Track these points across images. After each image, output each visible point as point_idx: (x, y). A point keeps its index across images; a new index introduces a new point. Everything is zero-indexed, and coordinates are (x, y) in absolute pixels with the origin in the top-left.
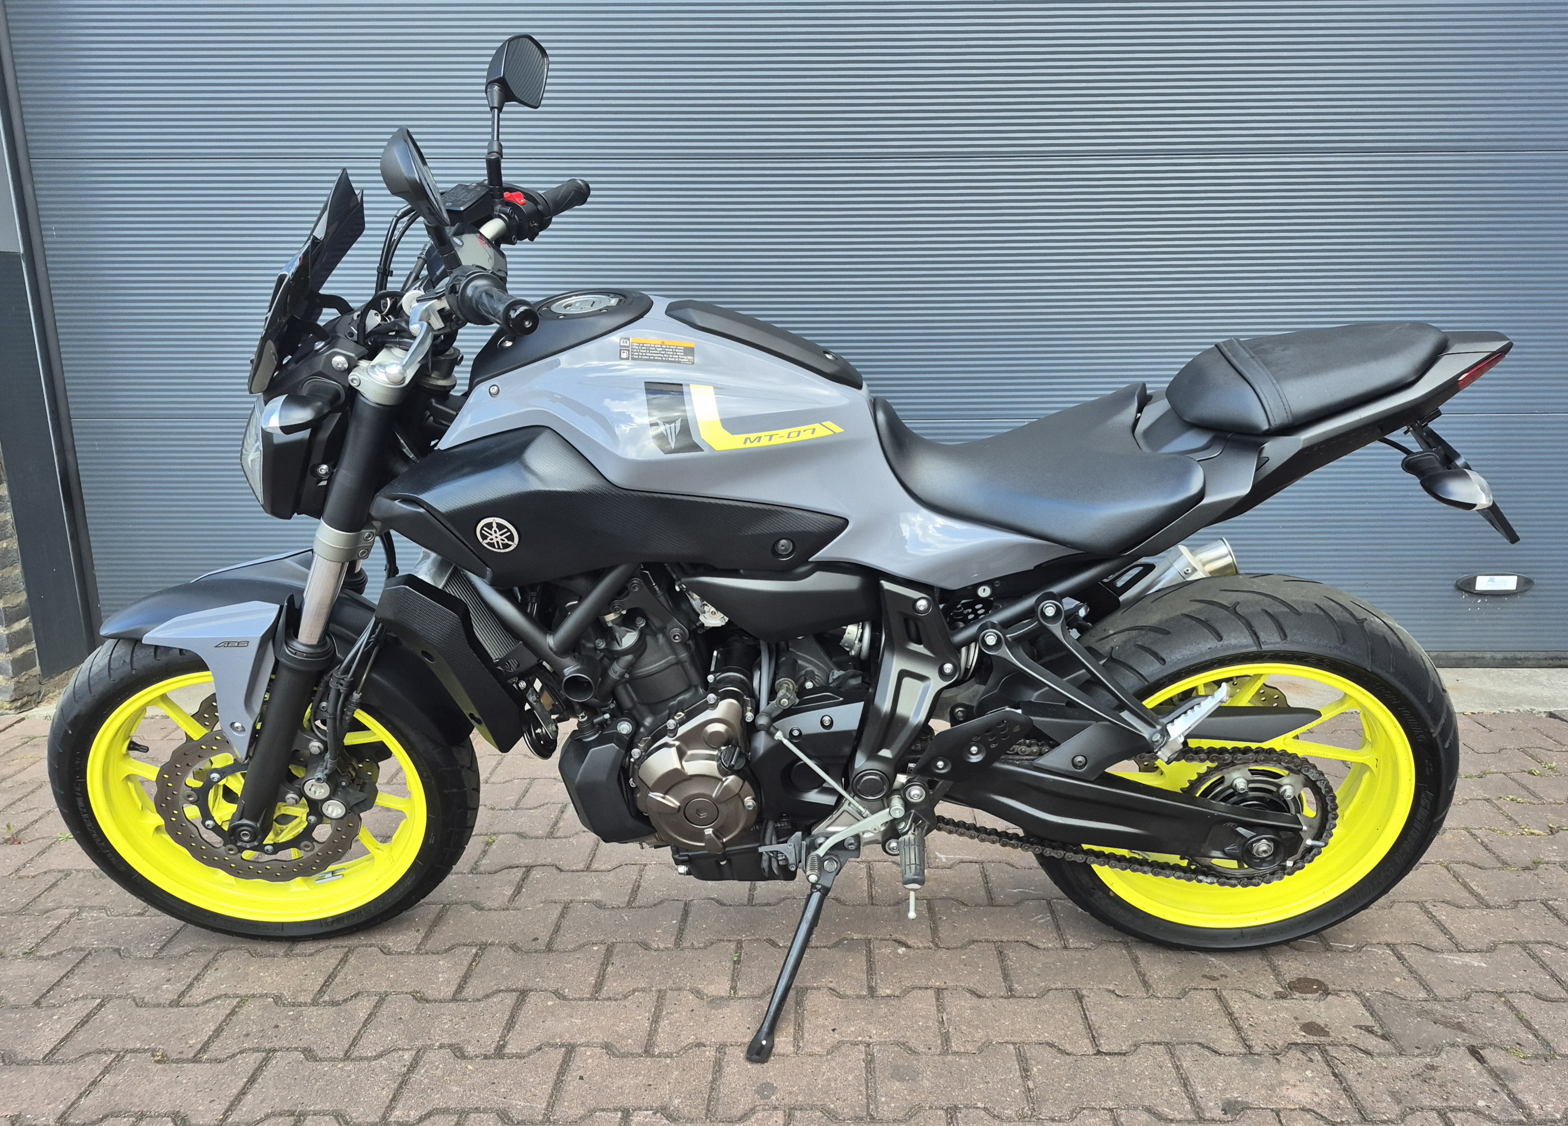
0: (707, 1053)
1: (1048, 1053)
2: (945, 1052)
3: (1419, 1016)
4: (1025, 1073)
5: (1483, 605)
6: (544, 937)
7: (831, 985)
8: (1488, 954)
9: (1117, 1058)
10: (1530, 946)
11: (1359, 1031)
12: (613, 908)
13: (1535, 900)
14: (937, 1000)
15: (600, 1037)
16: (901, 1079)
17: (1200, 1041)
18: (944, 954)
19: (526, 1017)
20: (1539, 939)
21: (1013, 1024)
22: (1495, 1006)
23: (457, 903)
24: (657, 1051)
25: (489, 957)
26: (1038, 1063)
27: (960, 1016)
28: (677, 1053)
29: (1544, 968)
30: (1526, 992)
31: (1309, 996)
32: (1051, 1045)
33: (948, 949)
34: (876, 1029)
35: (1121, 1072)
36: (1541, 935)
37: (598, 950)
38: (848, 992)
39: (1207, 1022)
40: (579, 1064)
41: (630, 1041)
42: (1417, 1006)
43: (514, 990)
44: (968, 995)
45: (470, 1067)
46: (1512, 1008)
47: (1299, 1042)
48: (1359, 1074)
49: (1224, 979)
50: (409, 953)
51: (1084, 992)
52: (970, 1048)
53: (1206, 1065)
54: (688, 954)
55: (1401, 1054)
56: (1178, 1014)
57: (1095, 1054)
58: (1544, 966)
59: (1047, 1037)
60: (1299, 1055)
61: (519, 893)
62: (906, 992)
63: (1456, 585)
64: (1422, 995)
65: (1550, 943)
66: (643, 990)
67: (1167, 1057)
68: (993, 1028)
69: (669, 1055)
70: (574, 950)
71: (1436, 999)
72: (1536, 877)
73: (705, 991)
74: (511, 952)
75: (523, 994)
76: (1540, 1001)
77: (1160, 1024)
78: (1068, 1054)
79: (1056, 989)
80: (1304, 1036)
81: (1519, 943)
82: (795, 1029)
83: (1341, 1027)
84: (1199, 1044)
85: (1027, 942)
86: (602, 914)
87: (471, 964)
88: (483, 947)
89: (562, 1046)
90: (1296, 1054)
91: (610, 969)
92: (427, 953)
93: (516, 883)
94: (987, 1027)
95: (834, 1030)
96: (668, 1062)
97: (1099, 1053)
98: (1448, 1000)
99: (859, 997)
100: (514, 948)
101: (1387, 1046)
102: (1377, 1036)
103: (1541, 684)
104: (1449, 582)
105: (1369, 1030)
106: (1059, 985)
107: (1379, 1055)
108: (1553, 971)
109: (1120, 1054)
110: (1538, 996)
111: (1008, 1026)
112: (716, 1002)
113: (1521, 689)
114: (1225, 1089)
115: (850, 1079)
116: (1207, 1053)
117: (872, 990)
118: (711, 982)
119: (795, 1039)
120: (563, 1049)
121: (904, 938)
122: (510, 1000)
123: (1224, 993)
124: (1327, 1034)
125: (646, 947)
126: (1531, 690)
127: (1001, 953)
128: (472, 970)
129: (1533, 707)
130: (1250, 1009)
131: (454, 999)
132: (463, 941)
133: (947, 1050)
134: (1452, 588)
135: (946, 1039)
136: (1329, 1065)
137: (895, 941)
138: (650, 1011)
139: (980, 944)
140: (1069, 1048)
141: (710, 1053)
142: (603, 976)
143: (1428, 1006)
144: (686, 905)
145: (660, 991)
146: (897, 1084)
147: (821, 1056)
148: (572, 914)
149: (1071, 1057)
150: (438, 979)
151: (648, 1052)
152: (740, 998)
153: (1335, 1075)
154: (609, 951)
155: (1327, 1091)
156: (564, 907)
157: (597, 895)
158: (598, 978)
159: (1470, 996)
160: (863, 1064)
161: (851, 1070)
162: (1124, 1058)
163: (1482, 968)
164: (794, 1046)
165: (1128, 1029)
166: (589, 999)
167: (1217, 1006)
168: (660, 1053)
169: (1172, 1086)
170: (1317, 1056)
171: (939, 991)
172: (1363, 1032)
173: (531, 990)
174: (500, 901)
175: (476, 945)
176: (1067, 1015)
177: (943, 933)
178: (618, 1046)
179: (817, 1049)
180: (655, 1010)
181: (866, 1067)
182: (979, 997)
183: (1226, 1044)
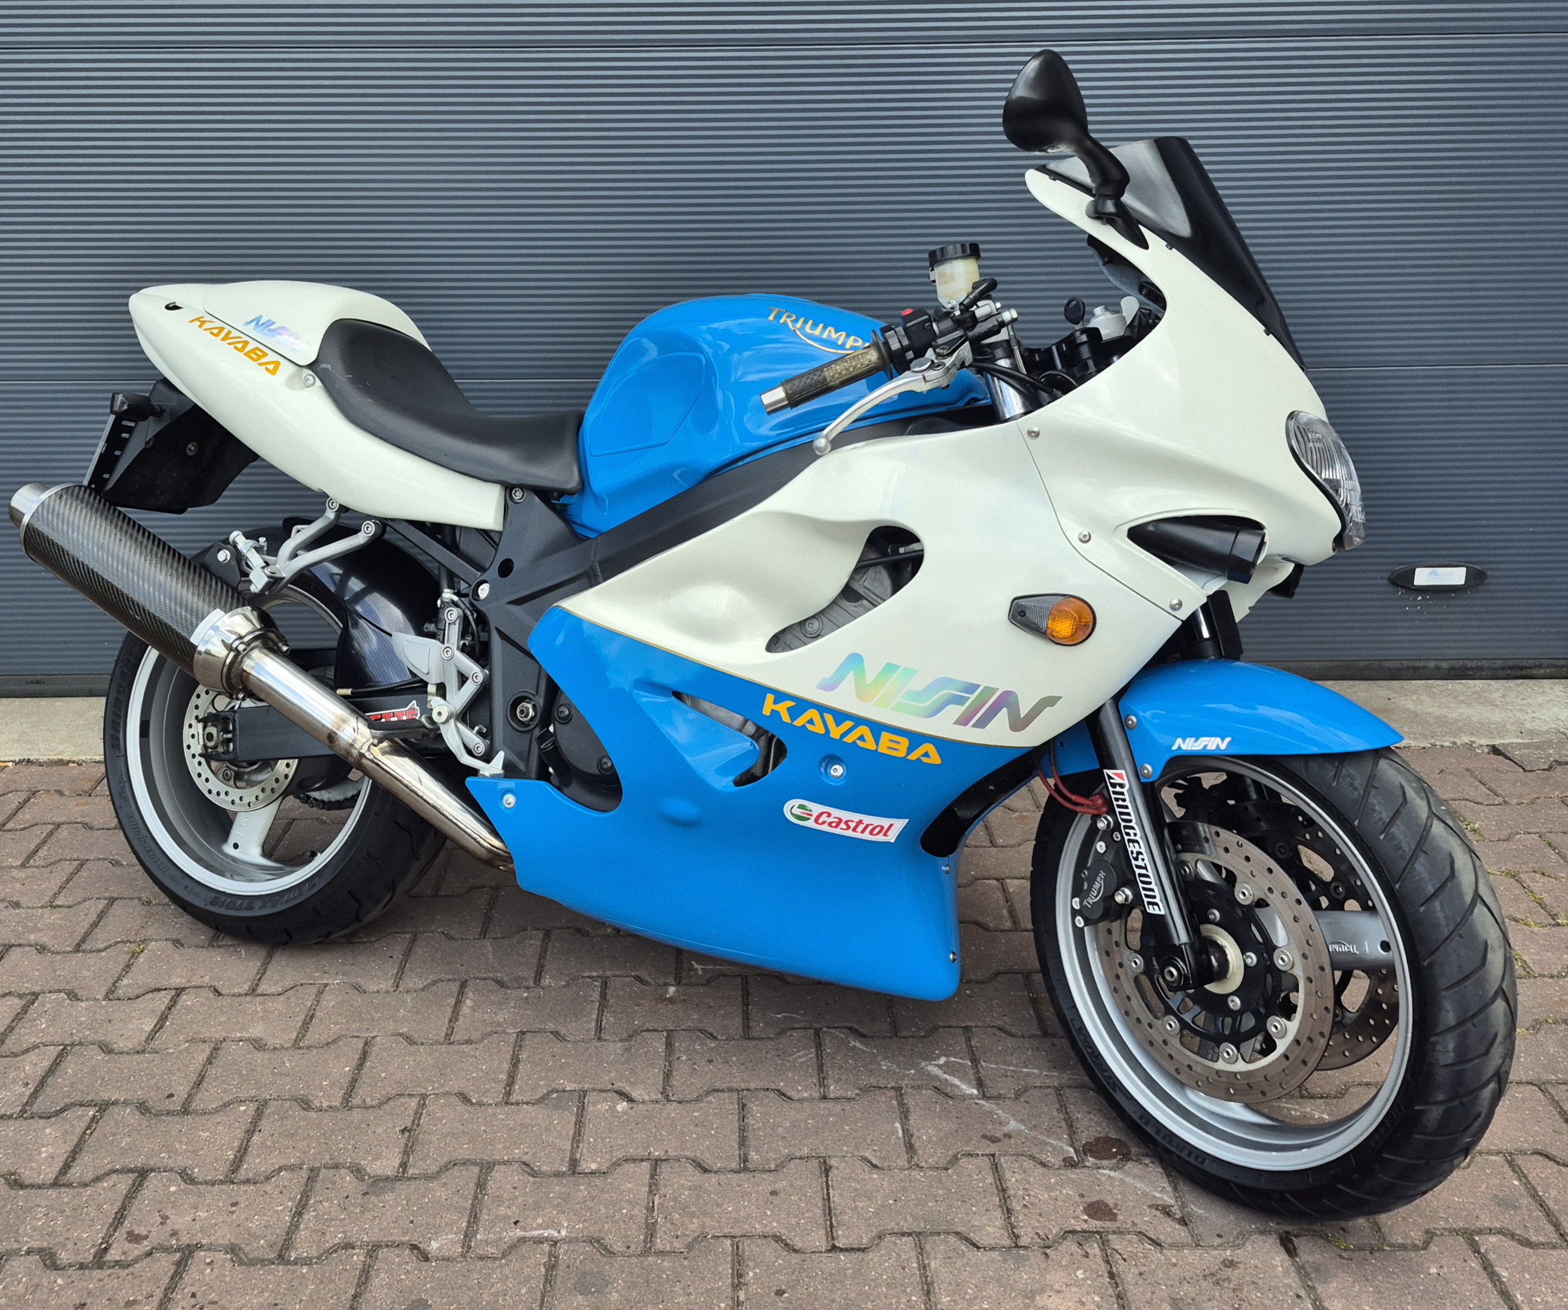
0: (355, 1258)
1: (770, 1251)
2: (646, 1252)
4: (738, 1281)
5: (1424, 603)
6: (181, 1091)
7: (525, 1158)
9: (855, 1256)
11: (1154, 1212)
12: (275, 1049)
14: (652, 1176)
15: (225, 1236)
16: (585, 1292)
17: (959, 1230)
18: (672, 1110)
19: (140, 1210)
21: (737, 1210)
23: (81, 1044)
24: (293, 1256)
25: (108, 1124)
26: (757, 1265)
27: (675, 1199)
28: (318, 1258)
31: (1105, 1162)
32: (777, 1239)
33: (680, 1102)
34: (568, 1220)
35: (854, 1277)
37: (245, 1111)
38: (544, 1168)
39: (973, 1201)
40: (193, 1276)
41: (262, 1242)
43: (131, 1171)
44: (690, 1168)
45: (60, 1281)
47: (1078, 1229)
48: (1141, 1274)
49: (1006, 1140)
50: (10, 1117)
51: (833, 1162)
52: (678, 1245)
53: (959, 1264)
54: (356, 1115)
55: (1198, 1245)
56: (940, 1192)
57: (829, 1251)
59: (774, 1227)
60: (1074, 1248)
61: (161, 1027)
62: (617, 1164)
63: (1390, 579)
66: (291, 1168)
67: (913, 1254)
68: (712, 1216)
69: (307, 1262)
70: (216, 1111)
73: (368, 1170)
74: (138, 1116)
75: (142, 1174)
77: (916, 1205)
78: (796, 1251)
79: (801, 1158)
80: (1086, 1221)
82: (469, 1222)
83: (1134, 1207)
84: (957, 1233)
85: (779, 1091)
86: (260, 1058)
87: (85, 1133)
88: (103, 1107)
89: (178, 1250)
90: (1070, 1246)
91: (255, 1138)
92: (33, 1117)
93: (159, 1014)
94: (705, 1214)
95: (516, 1223)
96: (304, 1271)
97: (834, 1248)
99: (558, 1174)
100: (143, 1108)
101: (1181, 1233)
102: (1174, 1219)
103: (1493, 704)
104: (1382, 575)
105: (1166, 1211)
106: (805, 1151)
107: (1172, 1246)
109: (859, 1250)
111: (730, 1212)
112: (379, 1184)
113: (1466, 711)
114: (976, 1298)
115: (523, 1291)
116: (963, 1247)
117: (574, 1163)
118: (377, 1157)
119: (466, 1236)
120: (178, 1255)
121: (627, 1089)
122: (124, 1183)
123: (1002, 1160)
124: (1113, 1217)
125: (306, 1104)
126: (1478, 713)
127: (744, 1106)
128: (85, 1142)
129: (1474, 739)
130: (1029, 1183)
131: (56, 1184)
132: (78, 1097)
133: (650, 1248)
134: (1385, 582)
135: (651, 1230)
136: (1108, 1262)
137: (616, 1092)
138: (293, 1199)
139: (720, 1094)
140: (799, 1245)
141: (358, 1257)
142: (246, 1149)
144: (366, 1044)
145: (312, 1170)
146: (580, 1298)
147: (495, 1259)
148: (223, 1058)
149: (798, 1256)
150: (40, 1154)
151: (281, 1258)
152: (409, 1179)
153: (1112, 1276)
154: (259, 1114)
155: (1097, 1299)
156: (215, 1049)
157: (257, 1031)
158: (238, 1151)
160: (543, 1270)
161: (527, 1280)
162: (861, 1255)
164: (463, 1247)
165: (876, 1213)
166: (222, 1182)
167: (990, 1180)
168: (296, 1258)
169: (911, 1295)
170: (1094, 1249)
171: (657, 1162)
172: (1158, 1213)
173: (153, 1170)
174: (135, 1040)
175: (95, 1105)
176: (805, 1195)
177: (676, 1081)
178: (247, 1249)
179: (491, 1250)
180: (302, 1197)
181: (546, 1276)
182: (706, 1171)
183: (988, 1234)
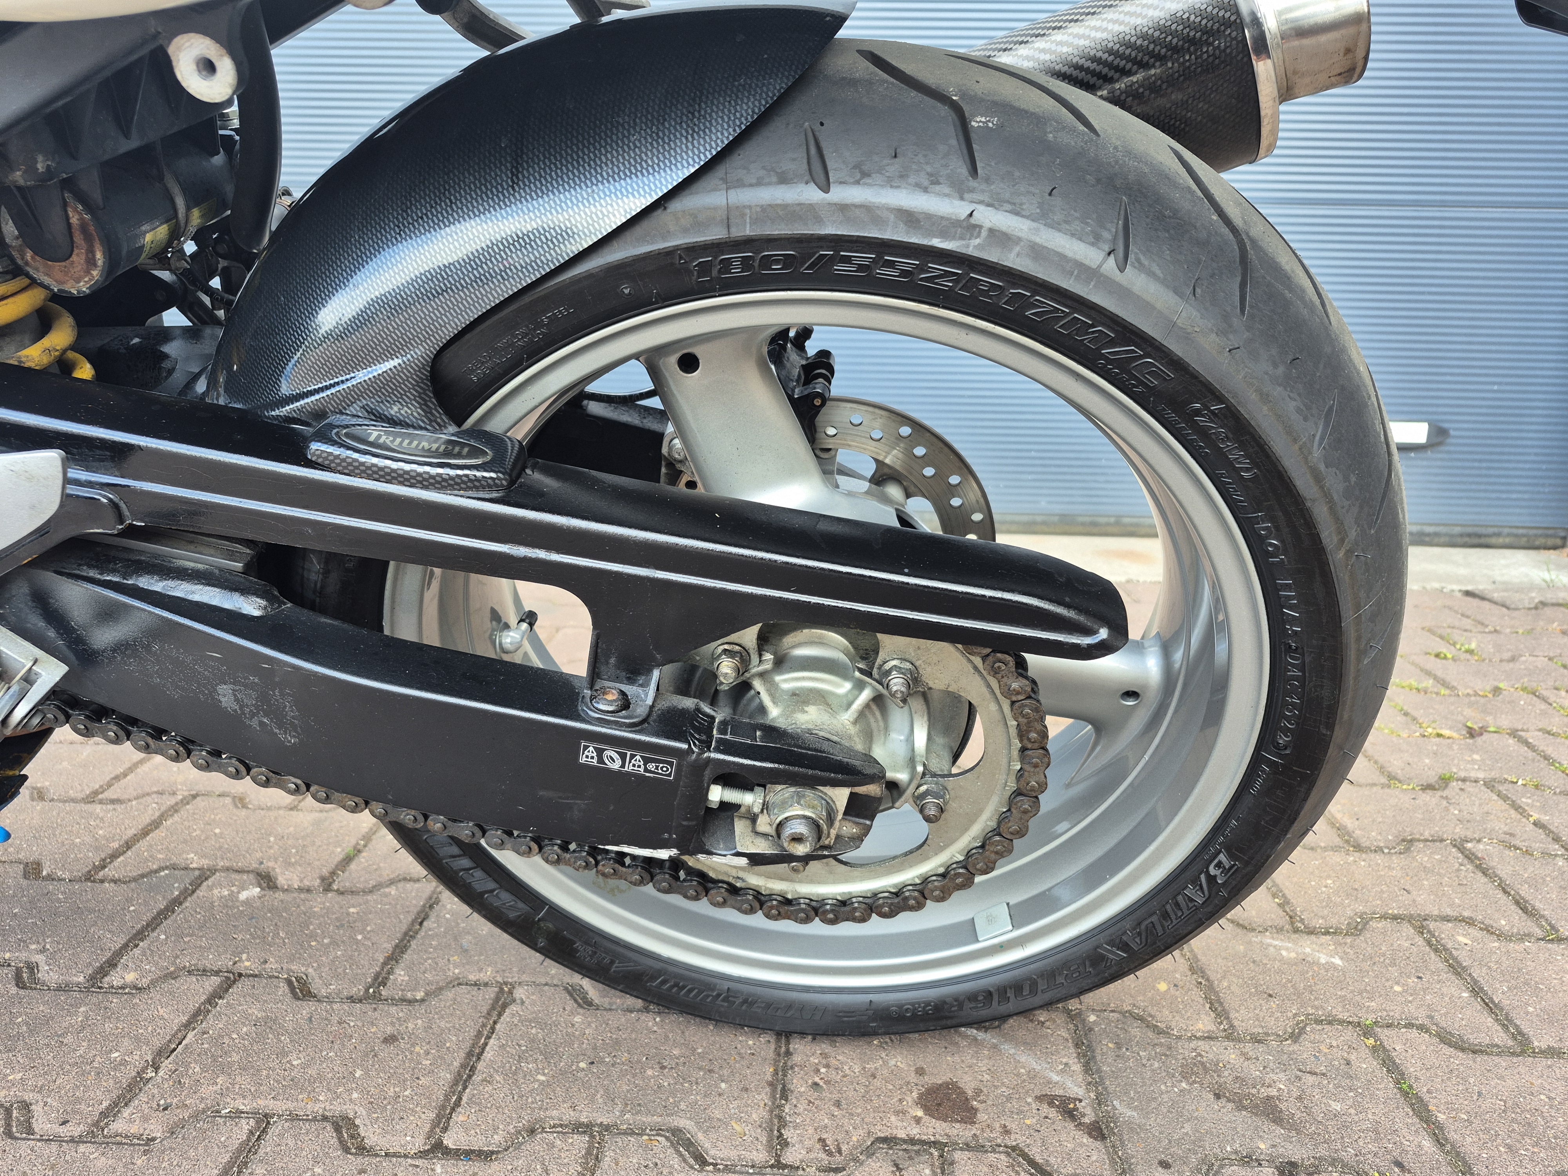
3: (1185, 1077)
8: (1349, 940)
10: (1432, 925)
13: (1442, 840)
20: (1449, 911)
22: (1353, 1057)
29: (1458, 974)
30: (1422, 1028)
36: (1452, 905)
42: (1185, 1050)
46: (1390, 1065)
47: (902, 1134)
58: (1457, 969)
64: (1205, 1023)
65: (1470, 922)
71: (1231, 1035)
72: (1445, 802)
76: (1448, 1050)
80: (918, 1120)
81: (1409, 919)
98: (1257, 1040)
102: (1081, 1124)
103: (1455, 564)
105: (1069, 1109)
108: (1476, 982)
110: (1445, 1038)
126: (1441, 568)
129: (1443, 585)
143: (1212, 1051)
159: (1302, 1031)
163: (1335, 967)
172: (1053, 1113)
